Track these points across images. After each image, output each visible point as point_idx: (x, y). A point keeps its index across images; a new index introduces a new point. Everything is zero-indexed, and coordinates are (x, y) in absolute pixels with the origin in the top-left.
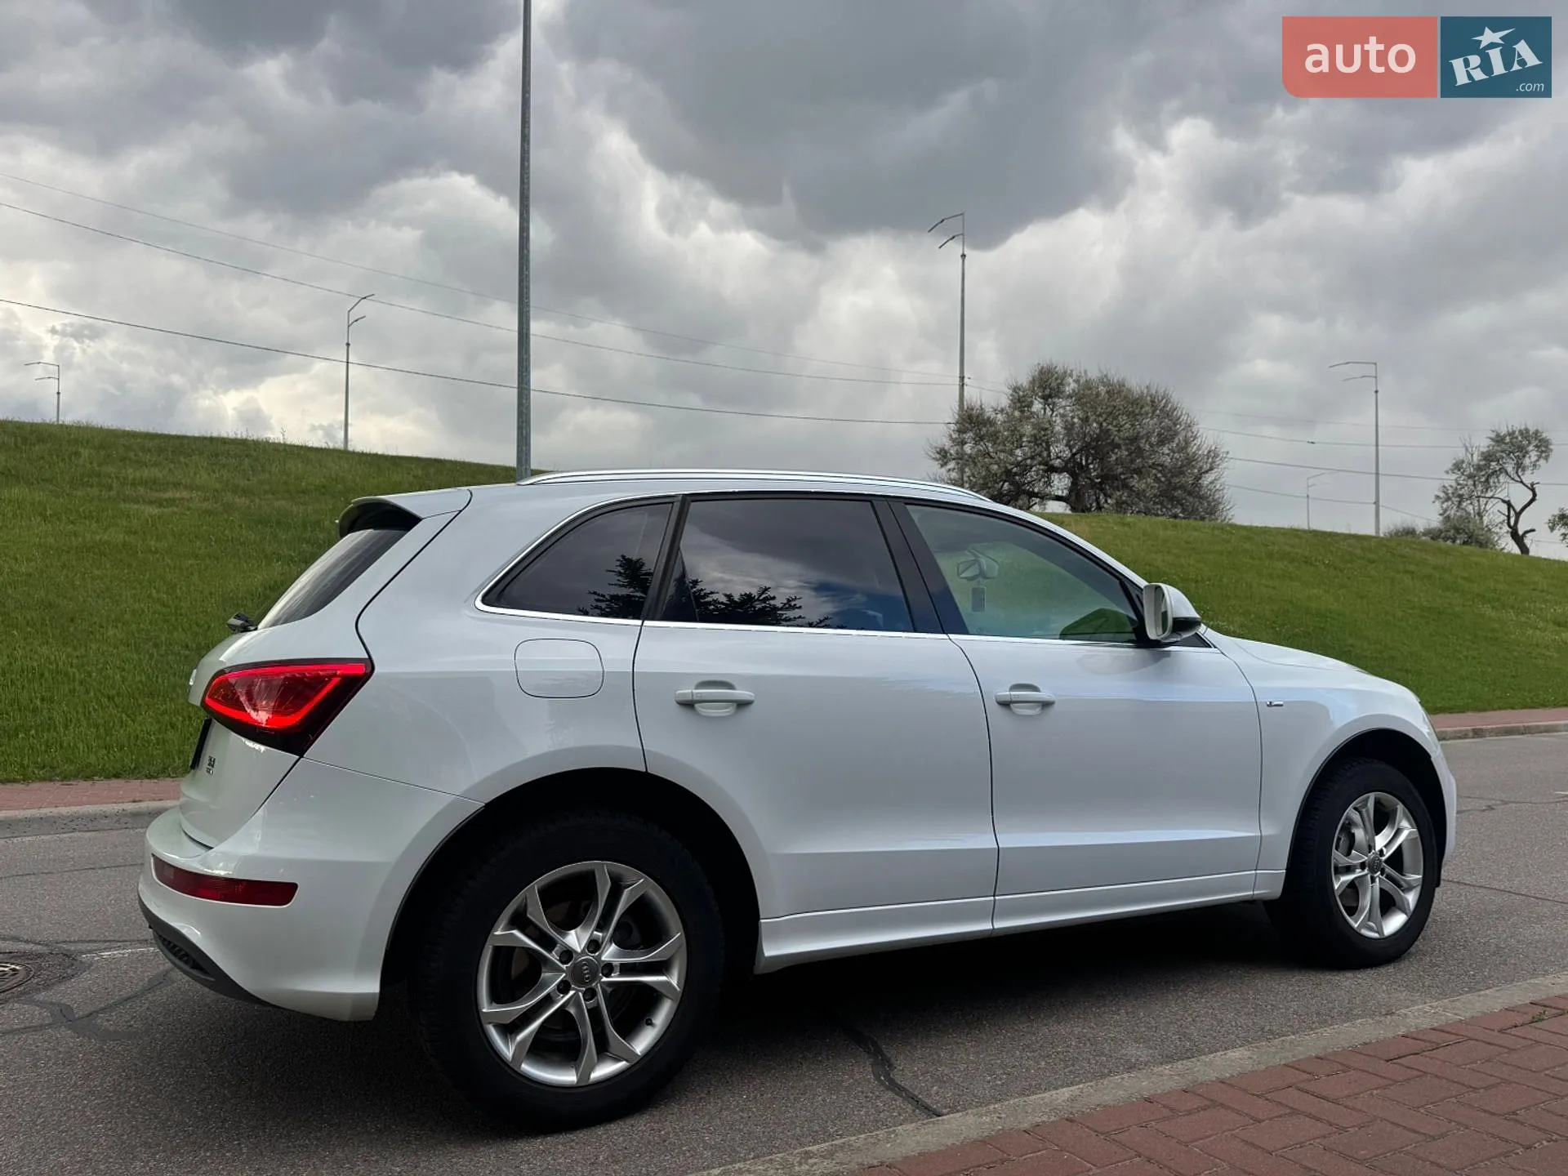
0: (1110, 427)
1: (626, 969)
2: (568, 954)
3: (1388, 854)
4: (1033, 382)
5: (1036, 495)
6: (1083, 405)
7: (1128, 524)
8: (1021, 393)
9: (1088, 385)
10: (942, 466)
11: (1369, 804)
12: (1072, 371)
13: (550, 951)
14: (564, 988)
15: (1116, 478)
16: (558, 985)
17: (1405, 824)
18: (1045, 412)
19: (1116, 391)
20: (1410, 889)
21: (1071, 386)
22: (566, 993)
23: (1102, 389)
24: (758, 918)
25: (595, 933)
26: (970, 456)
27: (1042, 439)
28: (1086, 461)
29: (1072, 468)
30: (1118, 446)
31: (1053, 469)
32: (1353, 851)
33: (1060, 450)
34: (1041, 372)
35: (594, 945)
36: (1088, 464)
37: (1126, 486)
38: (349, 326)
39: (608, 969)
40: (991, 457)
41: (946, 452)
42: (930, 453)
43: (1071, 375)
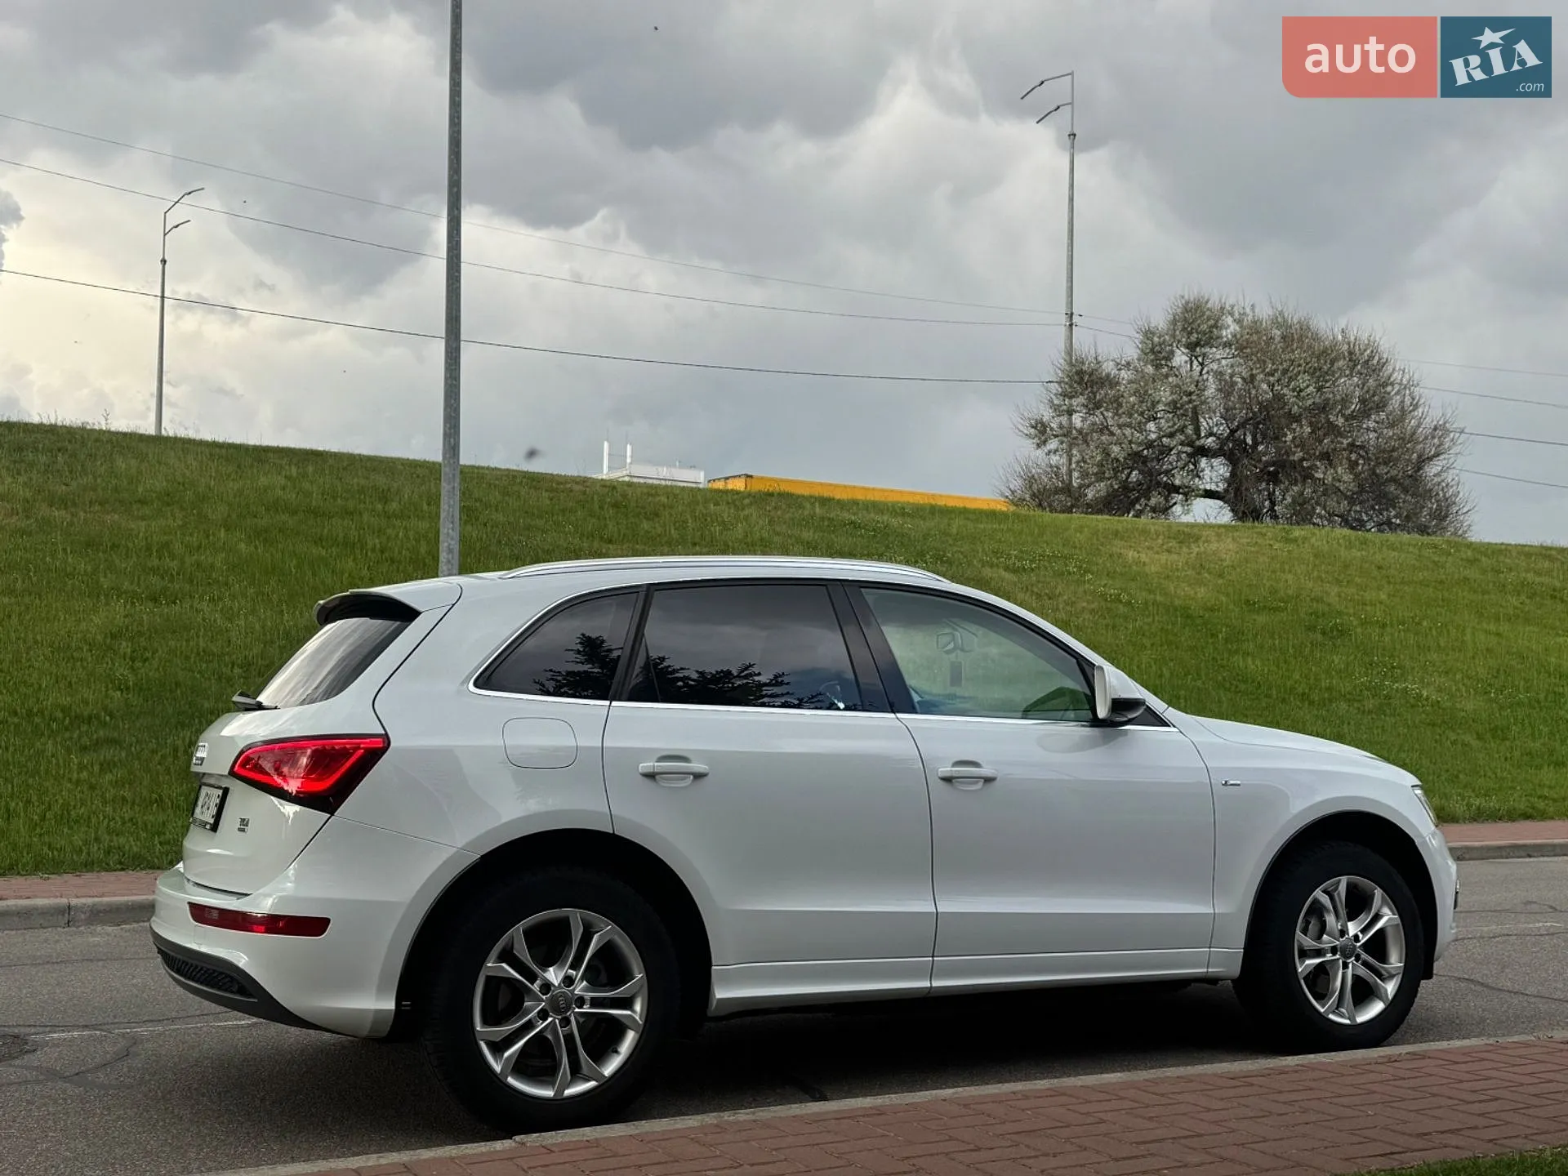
0: (1285, 391)
1: (595, 1003)
2: (547, 987)
3: (1364, 939)
4: (1174, 322)
5: (1176, 489)
6: (1247, 357)
7: (1295, 540)
8: (1156, 339)
9: (1255, 328)
10: (1039, 446)
11: (1340, 888)
12: (1232, 307)
13: (532, 984)
14: (543, 1015)
15: (1294, 465)
16: (539, 1012)
17: (1386, 910)
18: (1191, 366)
19: (1296, 336)
20: (1391, 977)
21: (1230, 329)
22: (545, 1019)
23: (1277, 333)
24: (710, 965)
25: (570, 971)
26: (1080, 432)
27: (1187, 408)
28: (1254, 438)
29: (1232, 451)
30: (1297, 419)
31: (1204, 452)
32: (1325, 936)
33: (1213, 424)
34: (1186, 309)
35: (568, 981)
36: (1256, 444)
37: (1307, 476)
38: (165, 235)
39: (581, 1001)
40: (1112, 434)
41: (1044, 426)
42: (1022, 429)
43: (1232, 314)
